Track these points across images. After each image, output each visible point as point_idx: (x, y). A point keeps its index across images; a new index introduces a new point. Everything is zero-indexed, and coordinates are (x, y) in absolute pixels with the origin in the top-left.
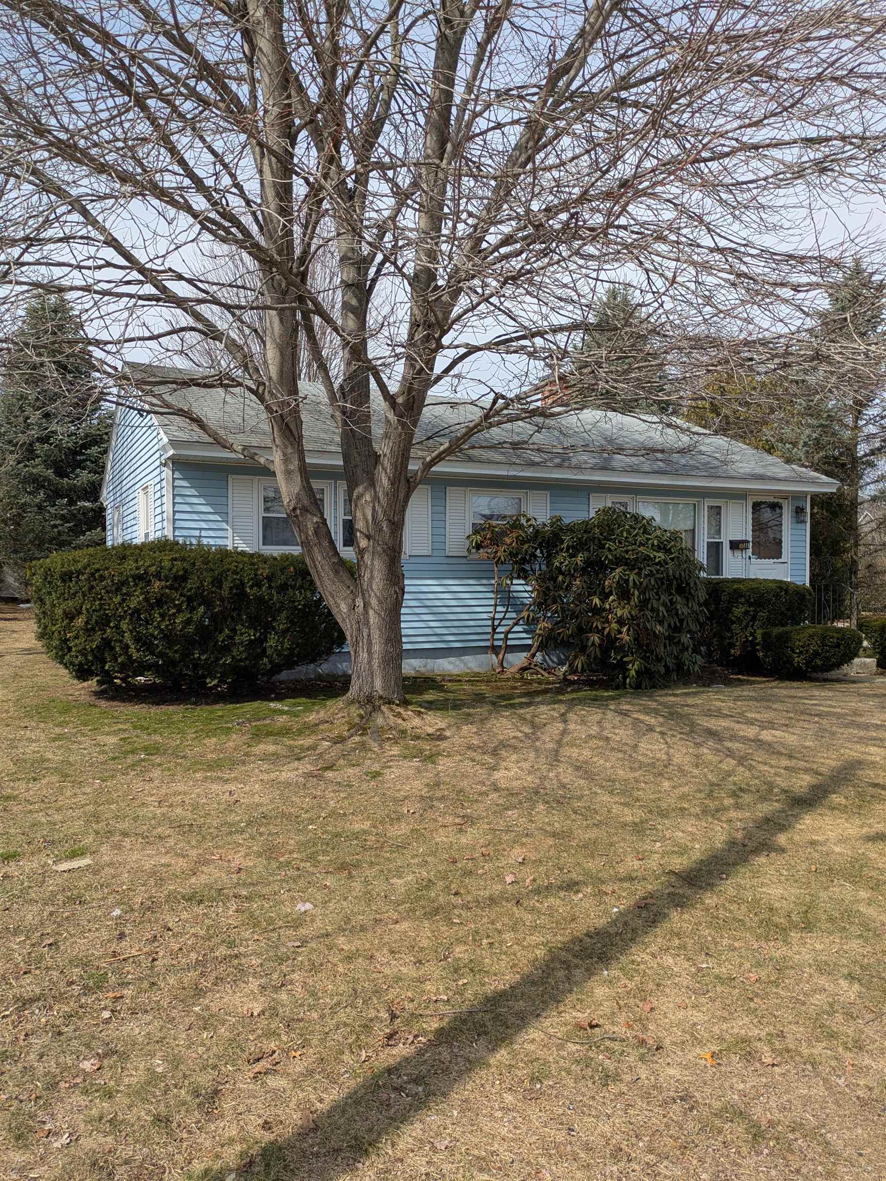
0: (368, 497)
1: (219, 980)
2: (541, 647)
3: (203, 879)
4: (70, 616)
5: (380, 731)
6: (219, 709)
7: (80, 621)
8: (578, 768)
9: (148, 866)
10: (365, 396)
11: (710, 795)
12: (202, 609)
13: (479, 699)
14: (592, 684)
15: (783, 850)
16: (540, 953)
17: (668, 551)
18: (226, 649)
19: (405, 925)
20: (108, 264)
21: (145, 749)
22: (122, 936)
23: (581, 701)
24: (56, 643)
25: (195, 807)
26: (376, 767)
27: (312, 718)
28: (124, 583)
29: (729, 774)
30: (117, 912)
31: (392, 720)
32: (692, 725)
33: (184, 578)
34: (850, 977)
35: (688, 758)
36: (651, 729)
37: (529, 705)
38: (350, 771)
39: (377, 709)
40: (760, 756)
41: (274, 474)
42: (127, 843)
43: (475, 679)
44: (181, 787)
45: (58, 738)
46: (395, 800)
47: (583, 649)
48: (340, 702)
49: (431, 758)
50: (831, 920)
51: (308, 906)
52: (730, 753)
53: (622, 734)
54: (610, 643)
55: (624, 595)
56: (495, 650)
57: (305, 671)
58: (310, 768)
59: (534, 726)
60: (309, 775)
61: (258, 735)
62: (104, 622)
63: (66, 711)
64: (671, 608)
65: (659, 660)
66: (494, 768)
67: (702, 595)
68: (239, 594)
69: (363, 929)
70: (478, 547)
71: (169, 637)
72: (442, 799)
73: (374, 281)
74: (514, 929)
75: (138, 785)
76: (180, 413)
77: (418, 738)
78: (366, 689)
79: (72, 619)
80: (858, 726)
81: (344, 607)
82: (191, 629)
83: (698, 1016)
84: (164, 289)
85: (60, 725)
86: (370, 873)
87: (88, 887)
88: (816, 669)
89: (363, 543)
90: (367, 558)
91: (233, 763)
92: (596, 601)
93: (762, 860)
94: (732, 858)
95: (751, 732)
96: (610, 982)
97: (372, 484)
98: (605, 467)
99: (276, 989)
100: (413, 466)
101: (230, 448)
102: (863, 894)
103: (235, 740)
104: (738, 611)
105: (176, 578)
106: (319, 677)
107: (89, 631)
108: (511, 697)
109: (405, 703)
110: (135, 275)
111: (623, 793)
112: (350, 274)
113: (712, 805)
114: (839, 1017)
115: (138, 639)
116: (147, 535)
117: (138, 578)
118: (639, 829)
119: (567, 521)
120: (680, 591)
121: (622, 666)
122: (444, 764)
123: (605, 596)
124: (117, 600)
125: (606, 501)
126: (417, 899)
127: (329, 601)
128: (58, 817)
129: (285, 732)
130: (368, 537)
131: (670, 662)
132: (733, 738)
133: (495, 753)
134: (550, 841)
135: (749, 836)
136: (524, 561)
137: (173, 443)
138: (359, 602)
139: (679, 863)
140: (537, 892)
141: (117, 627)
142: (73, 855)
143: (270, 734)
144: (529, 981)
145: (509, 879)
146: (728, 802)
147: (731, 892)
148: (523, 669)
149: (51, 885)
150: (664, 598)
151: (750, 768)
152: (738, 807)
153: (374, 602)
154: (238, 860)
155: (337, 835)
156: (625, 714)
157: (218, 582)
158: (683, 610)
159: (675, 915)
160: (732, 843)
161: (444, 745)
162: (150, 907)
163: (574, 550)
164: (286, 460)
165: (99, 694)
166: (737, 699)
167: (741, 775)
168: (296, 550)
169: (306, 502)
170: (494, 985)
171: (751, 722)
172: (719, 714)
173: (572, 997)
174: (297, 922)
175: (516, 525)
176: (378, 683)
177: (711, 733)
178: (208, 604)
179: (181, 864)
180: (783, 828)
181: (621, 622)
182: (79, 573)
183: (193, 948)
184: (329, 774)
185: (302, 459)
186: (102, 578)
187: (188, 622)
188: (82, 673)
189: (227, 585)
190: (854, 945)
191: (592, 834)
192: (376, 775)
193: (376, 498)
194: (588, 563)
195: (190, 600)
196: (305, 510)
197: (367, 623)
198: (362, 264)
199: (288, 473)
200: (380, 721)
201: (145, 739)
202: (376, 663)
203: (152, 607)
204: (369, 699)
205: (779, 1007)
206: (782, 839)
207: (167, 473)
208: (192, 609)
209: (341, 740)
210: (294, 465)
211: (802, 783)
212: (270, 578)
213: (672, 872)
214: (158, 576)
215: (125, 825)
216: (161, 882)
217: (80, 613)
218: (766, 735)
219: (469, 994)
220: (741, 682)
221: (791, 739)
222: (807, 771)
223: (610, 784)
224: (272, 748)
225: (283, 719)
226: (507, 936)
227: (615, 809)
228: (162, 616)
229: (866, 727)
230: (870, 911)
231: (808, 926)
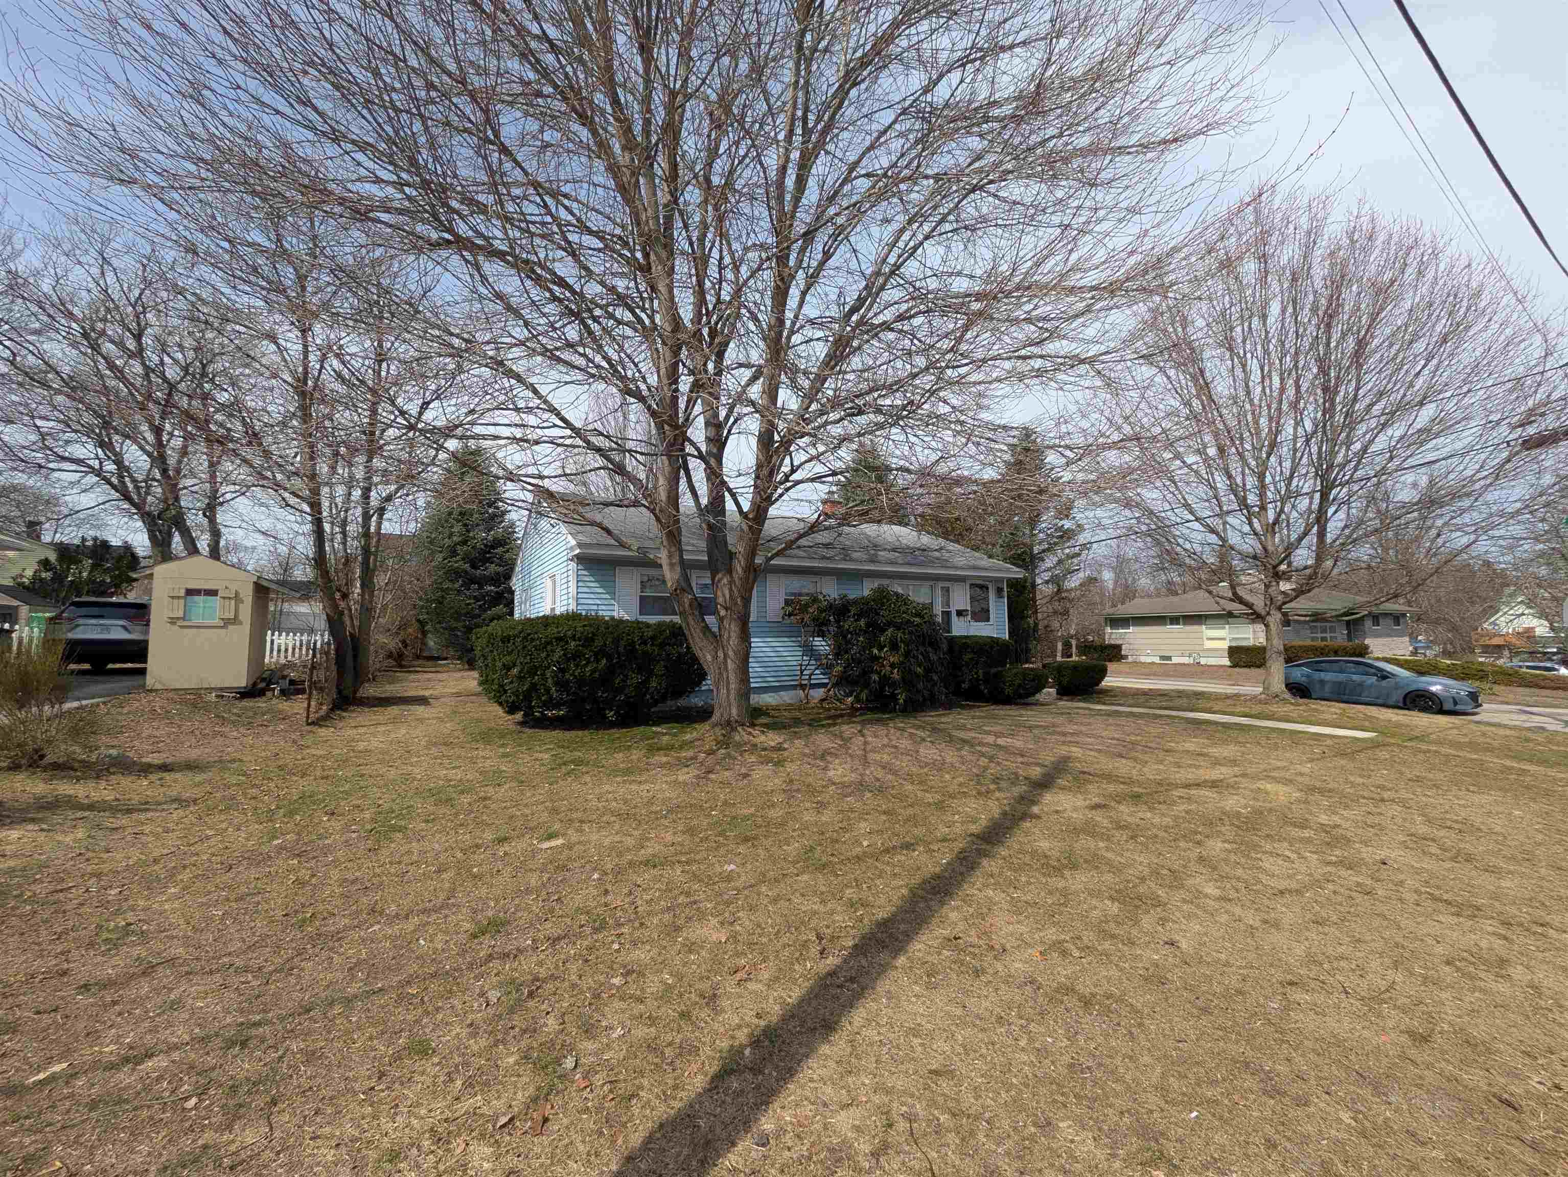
0: (725, 581)
1: (689, 919)
2: (834, 685)
3: (650, 851)
4: (507, 668)
5: (738, 745)
6: (616, 733)
7: (515, 671)
8: (884, 768)
9: (607, 842)
10: (723, 512)
11: (978, 783)
12: (604, 661)
13: (797, 722)
14: (872, 710)
15: (1038, 817)
16: (904, 891)
17: (922, 617)
18: (620, 690)
19: (805, 877)
20: (555, 426)
21: (572, 762)
22: (606, 892)
23: (870, 722)
24: (495, 687)
25: (626, 802)
26: (743, 770)
27: (688, 737)
28: (548, 643)
29: (986, 768)
30: (596, 876)
31: (746, 737)
32: (950, 736)
33: (593, 640)
34: (1112, 898)
35: (955, 759)
36: (923, 740)
37: (835, 725)
38: (727, 773)
39: (734, 729)
40: (1001, 755)
41: (661, 566)
42: (586, 827)
43: (789, 707)
44: (607, 788)
45: (505, 755)
46: (765, 792)
47: (867, 685)
48: (706, 726)
49: (779, 763)
50: (1086, 861)
51: (732, 867)
52: (983, 755)
53: (905, 743)
54: (885, 680)
55: (894, 647)
56: (802, 687)
57: (671, 704)
58: (696, 772)
59: (842, 739)
60: (698, 777)
61: (653, 749)
62: (533, 672)
63: (502, 736)
64: (926, 657)
65: (918, 691)
66: (825, 769)
67: (945, 646)
68: (631, 650)
69: (776, 880)
70: (790, 615)
71: (581, 681)
72: (798, 790)
73: (727, 438)
74: (880, 877)
75: (576, 786)
76: (593, 523)
77: (765, 749)
78: (726, 716)
79: (509, 669)
80: (1059, 733)
81: (709, 658)
82: (597, 675)
83: (1023, 929)
84: (588, 442)
85: (503, 745)
86: (768, 842)
87: (569, 859)
88: (1021, 696)
89: (723, 613)
90: (726, 623)
91: (641, 771)
92: (875, 651)
93: (1027, 824)
94: (1008, 823)
95: (990, 739)
96: (957, 908)
97: (730, 571)
98: (873, 560)
99: (732, 924)
100: (758, 561)
101: (629, 549)
102: (1101, 844)
103: (636, 755)
104: (967, 657)
105: (587, 639)
106: (678, 708)
107: (520, 678)
108: (820, 720)
109: (753, 725)
110: (568, 432)
111: (920, 783)
112: (712, 432)
113: (983, 789)
114: (1112, 925)
115: (556, 684)
116: (553, 609)
117: (559, 639)
118: (940, 806)
119: (851, 597)
120: (931, 644)
121: (893, 697)
122: (791, 767)
123: (881, 648)
124: (544, 655)
125: (876, 584)
126: (807, 860)
127: (699, 654)
128: (527, 811)
129: (670, 748)
130: (726, 609)
131: (926, 693)
132: (981, 744)
133: (822, 757)
134: (884, 817)
135: (1013, 808)
136: (823, 624)
137: (580, 545)
138: (721, 654)
139: (974, 828)
140: (887, 851)
141: (543, 675)
142: (550, 837)
143: (659, 749)
144: (901, 910)
145: (865, 843)
146: (992, 787)
147: (1016, 846)
148: (823, 700)
149: (541, 859)
150: (921, 649)
151: (998, 764)
152: (999, 789)
153: (731, 653)
154: (669, 837)
155: (734, 818)
156: (903, 730)
157: (616, 641)
158: (933, 657)
159: (985, 862)
160: (1005, 814)
161: (786, 754)
162: (618, 872)
163: (859, 616)
164: (670, 557)
165: (522, 724)
166: (973, 718)
167: (993, 769)
168: (676, 619)
169: (684, 584)
170: (881, 915)
171: (988, 733)
172: (963, 728)
173: (935, 921)
174: (729, 878)
175: (815, 600)
176: (734, 711)
177: (964, 741)
178: (609, 657)
179: (630, 842)
180: (1034, 803)
181: (892, 666)
182: (515, 636)
183: (660, 898)
184: (712, 776)
185: (681, 556)
186: (533, 640)
187: (593, 671)
188: (512, 709)
189: (623, 643)
190: (1108, 877)
191: (910, 811)
192: (746, 776)
193: (732, 582)
194: (868, 625)
195: (596, 655)
196: (683, 590)
197: (726, 669)
198: (719, 426)
199: (672, 565)
200: (737, 738)
201: (568, 756)
202: (732, 697)
203: (568, 660)
204: (729, 723)
205: (1072, 920)
206: (1035, 809)
207: (573, 565)
208: (598, 661)
209: (711, 753)
210: (676, 560)
211: (1036, 772)
212: (653, 638)
213: (972, 835)
214: (573, 638)
215: (579, 815)
216: (620, 855)
217: (514, 665)
218: (1000, 741)
219: (866, 921)
220: (971, 707)
221: (1019, 744)
222: (1037, 764)
223: (910, 778)
224: (664, 759)
225: (666, 738)
226: (878, 882)
227: (919, 794)
228: (577, 666)
229: (1064, 734)
230: (1109, 855)
231: (1074, 867)
